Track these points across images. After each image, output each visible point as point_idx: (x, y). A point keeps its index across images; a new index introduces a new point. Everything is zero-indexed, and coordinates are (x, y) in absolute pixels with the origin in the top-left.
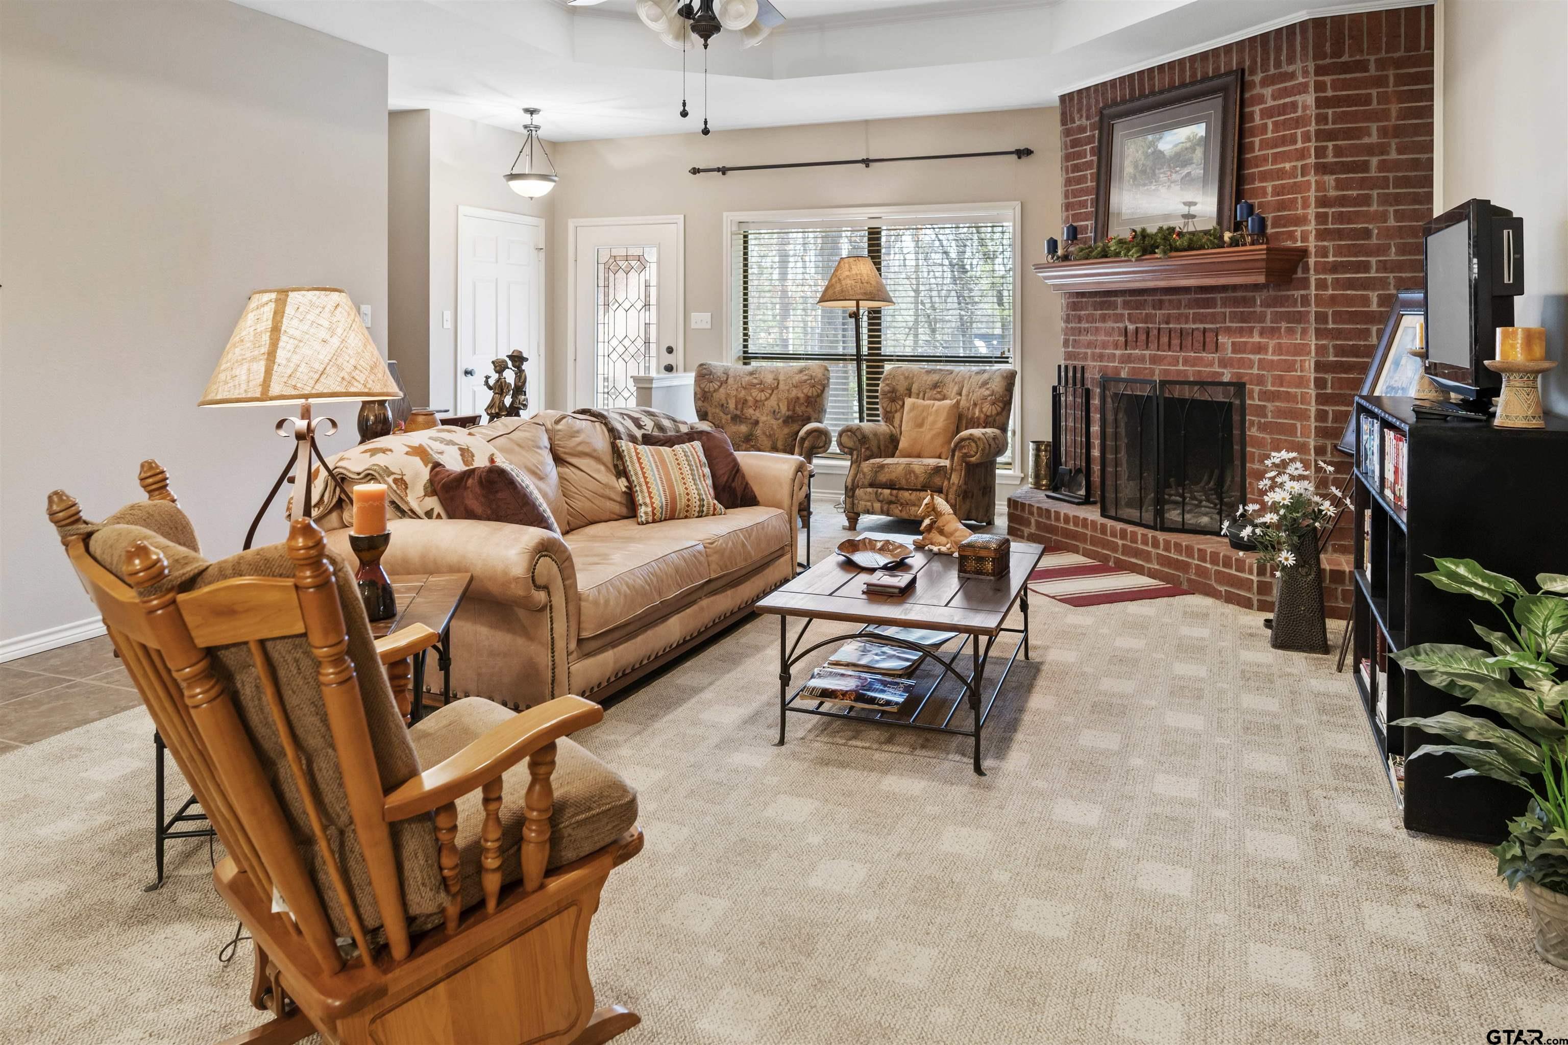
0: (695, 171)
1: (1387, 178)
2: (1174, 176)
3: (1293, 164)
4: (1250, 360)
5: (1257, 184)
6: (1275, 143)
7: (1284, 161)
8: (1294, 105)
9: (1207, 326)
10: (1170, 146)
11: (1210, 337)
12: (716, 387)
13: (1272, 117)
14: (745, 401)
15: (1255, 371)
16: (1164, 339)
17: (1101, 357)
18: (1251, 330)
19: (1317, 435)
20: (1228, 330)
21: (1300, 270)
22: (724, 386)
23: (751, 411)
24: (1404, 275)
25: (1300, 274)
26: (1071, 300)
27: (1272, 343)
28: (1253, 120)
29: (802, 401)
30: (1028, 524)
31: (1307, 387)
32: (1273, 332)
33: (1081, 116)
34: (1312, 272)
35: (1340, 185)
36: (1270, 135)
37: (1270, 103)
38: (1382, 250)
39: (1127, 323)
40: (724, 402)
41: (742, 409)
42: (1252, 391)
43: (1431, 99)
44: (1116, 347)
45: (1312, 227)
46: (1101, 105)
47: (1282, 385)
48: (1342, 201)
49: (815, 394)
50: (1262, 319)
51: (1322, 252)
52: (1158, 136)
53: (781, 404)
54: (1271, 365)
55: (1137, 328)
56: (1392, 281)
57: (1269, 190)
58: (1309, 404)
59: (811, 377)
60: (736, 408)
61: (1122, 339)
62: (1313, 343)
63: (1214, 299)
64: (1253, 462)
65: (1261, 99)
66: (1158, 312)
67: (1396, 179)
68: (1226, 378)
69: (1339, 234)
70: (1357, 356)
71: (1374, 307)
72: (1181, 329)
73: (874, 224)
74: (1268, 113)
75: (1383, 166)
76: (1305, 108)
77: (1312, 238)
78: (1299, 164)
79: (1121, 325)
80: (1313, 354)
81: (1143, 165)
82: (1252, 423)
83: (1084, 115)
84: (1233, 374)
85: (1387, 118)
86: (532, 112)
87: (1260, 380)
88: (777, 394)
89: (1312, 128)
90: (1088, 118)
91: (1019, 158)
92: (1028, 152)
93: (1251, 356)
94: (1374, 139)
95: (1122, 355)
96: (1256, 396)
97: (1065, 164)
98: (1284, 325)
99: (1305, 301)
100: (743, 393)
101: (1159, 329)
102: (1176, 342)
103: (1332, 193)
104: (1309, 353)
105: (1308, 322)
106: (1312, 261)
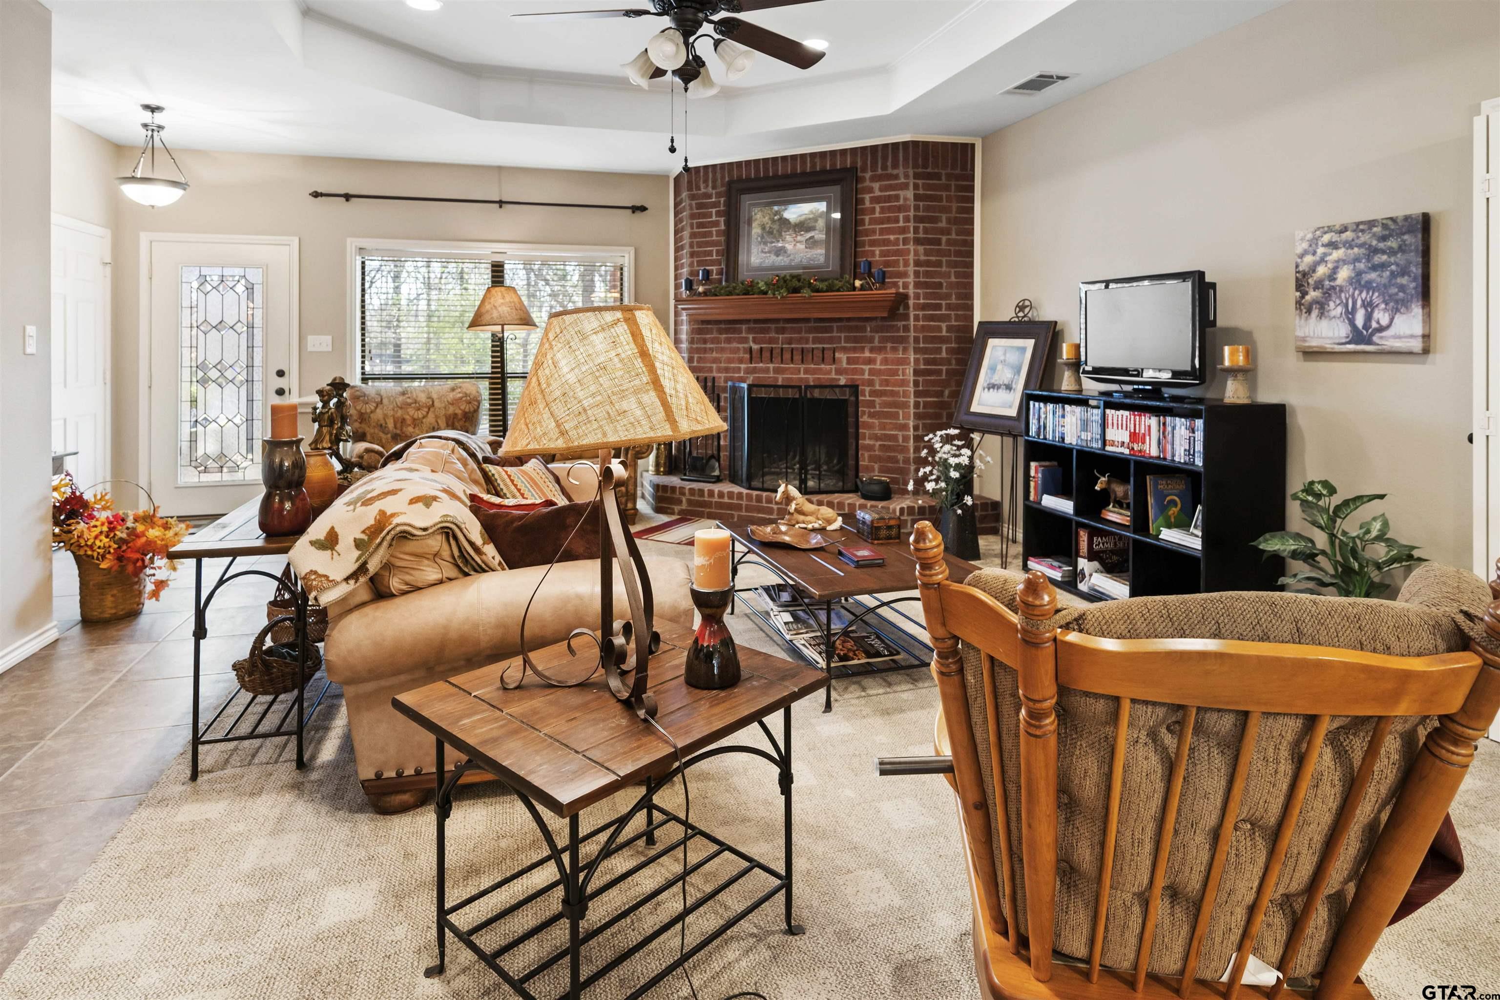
0: (316, 195)
1: (950, 250)
2: (799, 238)
3: (896, 236)
4: (862, 369)
5: (867, 248)
6: (881, 221)
7: (889, 234)
8: (897, 198)
9: (825, 346)
10: (795, 216)
11: (828, 354)
12: (373, 408)
13: (879, 203)
14: (403, 420)
15: (866, 376)
16: (787, 356)
17: (727, 370)
18: (862, 349)
19: (914, 418)
20: (845, 350)
21: (901, 308)
22: (380, 406)
23: (410, 429)
24: (959, 313)
25: (901, 311)
26: (696, 326)
27: (879, 358)
28: (864, 204)
29: (460, 417)
30: (680, 502)
31: (908, 386)
32: (880, 350)
33: (707, 186)
34: (911, 309)
35: (926, 253)
36: (877, 215)
37: (878, 193)
38: (947, 296)
39: (752, 344)
40: (382, 422)
41: (402, 427)
42: (864, 391)
43: (973, 202)
44: (741, 361)
45: (911, 279)
46: (727, 179)
47: (887, 385)
48: (928, 263)
49: (472, 409)
50: (871, 340)
51: (917, 296)
52: (783, 207)
53: (439, 422)
54: (879, 372)
55: (761, 348)
56: (953, 317)
57: (877, 252)
58: (909, 397)
59: (466, 395)
60: (395, 427)
61: (747, 356)
62: (912, 357)
63: (832, 327)
64: (864, 439)
65: (870, 190)
66: (781, 336)
67: (955, 251)
68: (842, 382)
69: (926, 285)
70: (936, 365)
71: (944, 333)
72: (803, 349)
73: (498, 258)
74: (875, 200)
75: (949, 242)
76: (906, 199)
77: (911, 286)
78: (901, 237)
79: (746, 346)
80: (912, 364)
81: (770, 228)
82: (864, 412)
83: (710, 185)
84: (847, 379)
85: (951, 212)
86: (153, 109)
87: (871, 383)
88: (434, 412)
89: (912, 213)
90: (714, 188)
91: (633, 212)
92: (643, 209)
93: (863, 367)
94: (943, 224)
95: (748, 368)
96: (867, 394)
97: (690, 221)
98: (889, 345)
99: (906, 329)
100: (400, 413)
101: (782, 349)
102: (798, 357)
103: (922, 258)
104: (909, 364)
105: (909, 343)
106: (911, 302)
